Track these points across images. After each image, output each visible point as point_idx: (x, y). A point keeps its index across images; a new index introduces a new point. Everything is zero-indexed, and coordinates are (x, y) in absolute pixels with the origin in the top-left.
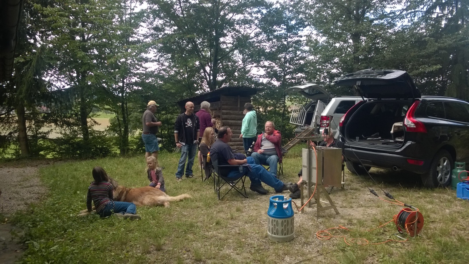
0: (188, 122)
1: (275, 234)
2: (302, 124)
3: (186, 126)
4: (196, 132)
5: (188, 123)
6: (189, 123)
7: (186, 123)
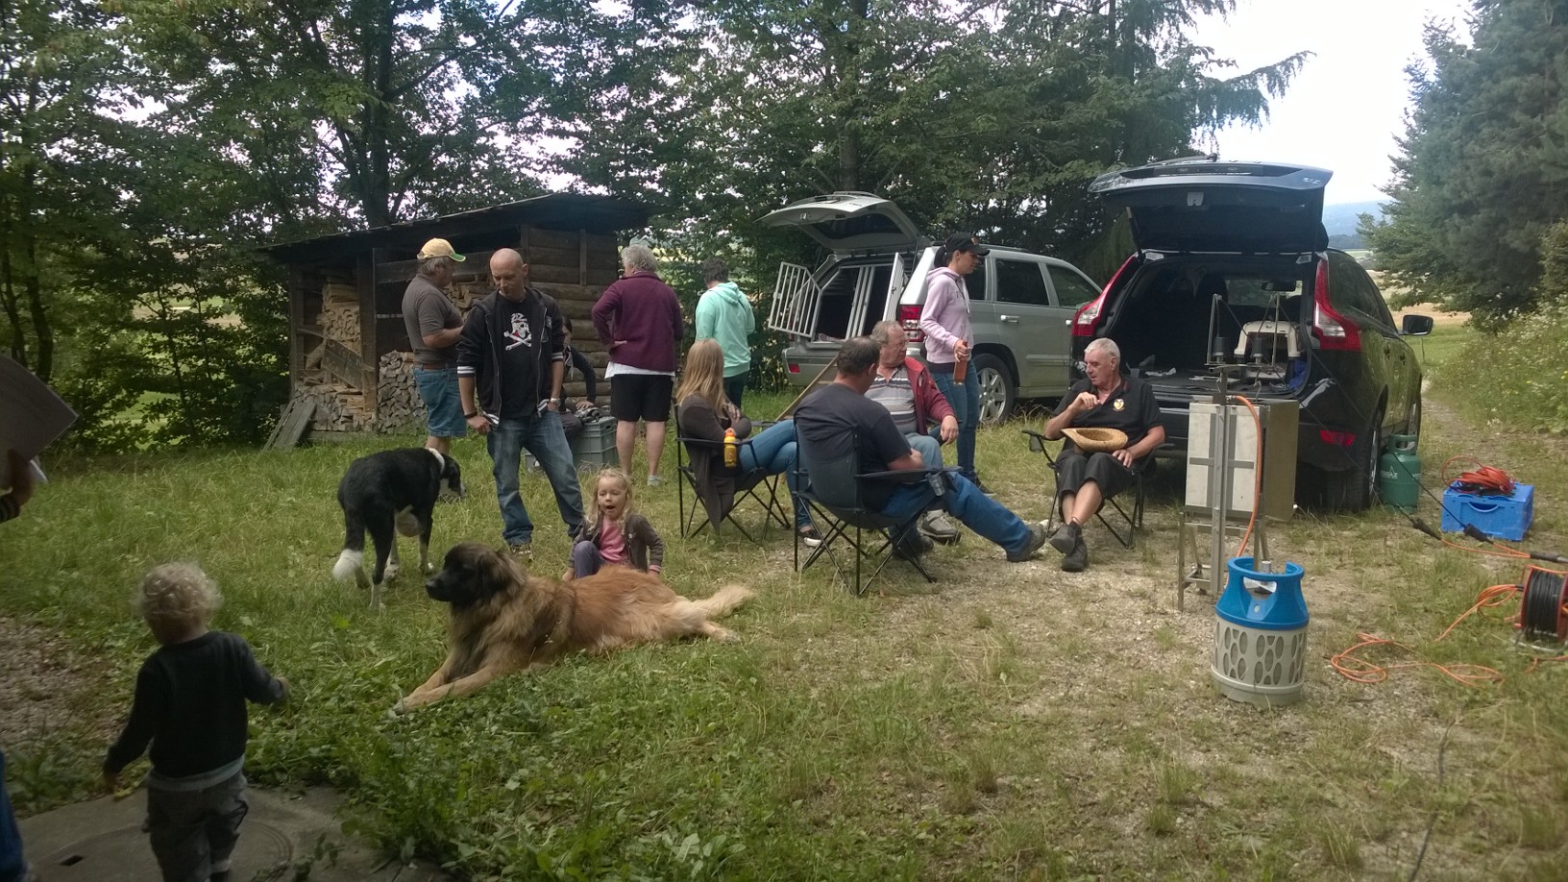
0: (515, 326)
1: (1232, 676)
2: (808, 332)
3: (509, 347)
4: (548, 363)
5: (516, 334)
6: (520, 332)
7: (506, 334)
